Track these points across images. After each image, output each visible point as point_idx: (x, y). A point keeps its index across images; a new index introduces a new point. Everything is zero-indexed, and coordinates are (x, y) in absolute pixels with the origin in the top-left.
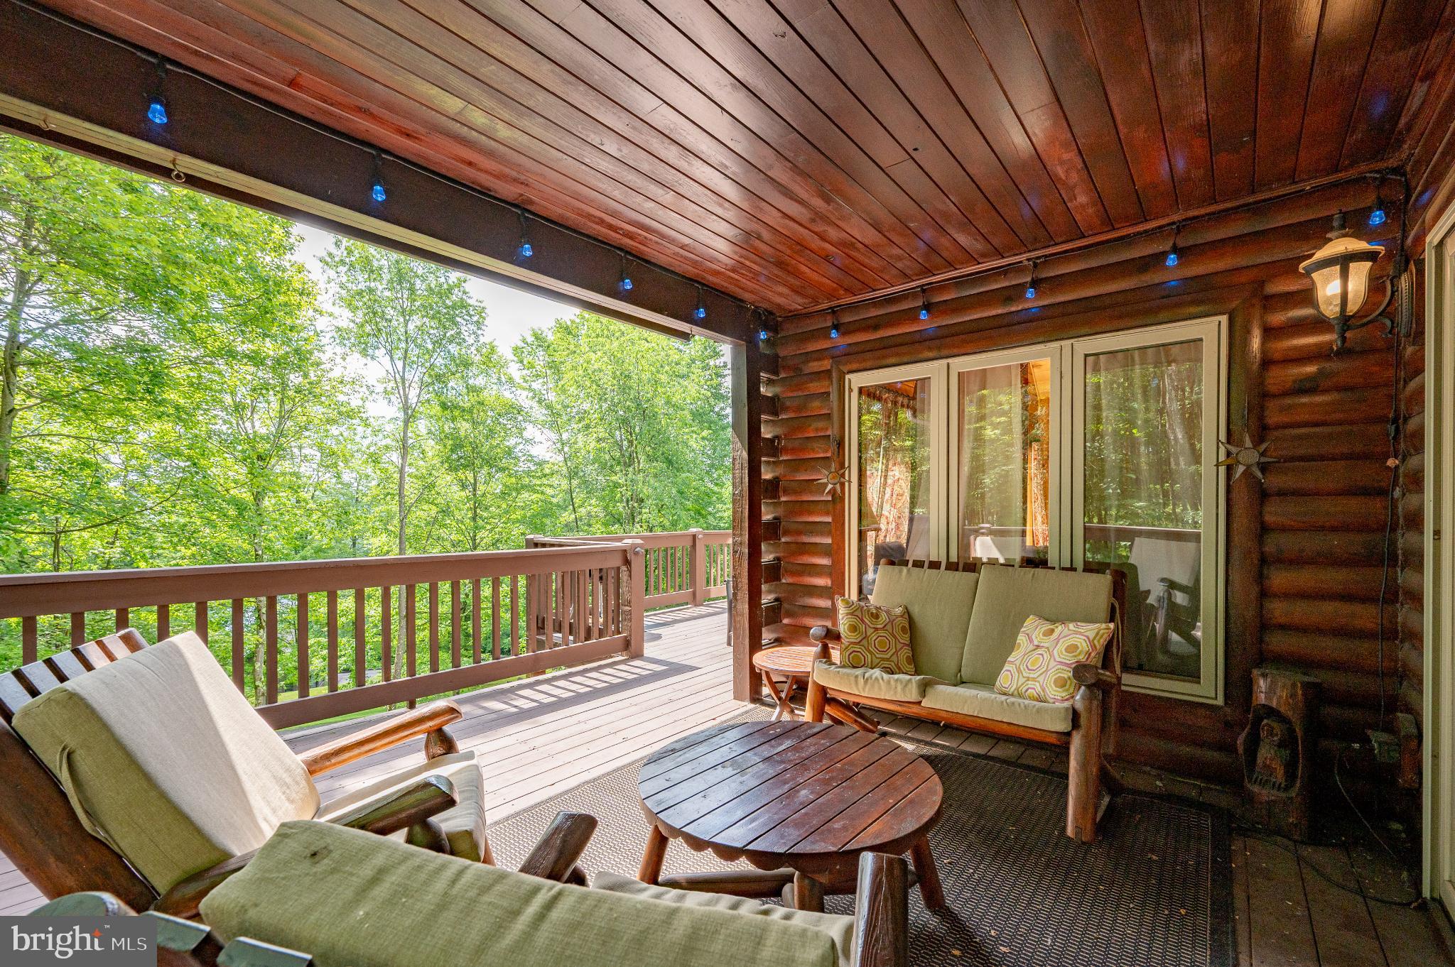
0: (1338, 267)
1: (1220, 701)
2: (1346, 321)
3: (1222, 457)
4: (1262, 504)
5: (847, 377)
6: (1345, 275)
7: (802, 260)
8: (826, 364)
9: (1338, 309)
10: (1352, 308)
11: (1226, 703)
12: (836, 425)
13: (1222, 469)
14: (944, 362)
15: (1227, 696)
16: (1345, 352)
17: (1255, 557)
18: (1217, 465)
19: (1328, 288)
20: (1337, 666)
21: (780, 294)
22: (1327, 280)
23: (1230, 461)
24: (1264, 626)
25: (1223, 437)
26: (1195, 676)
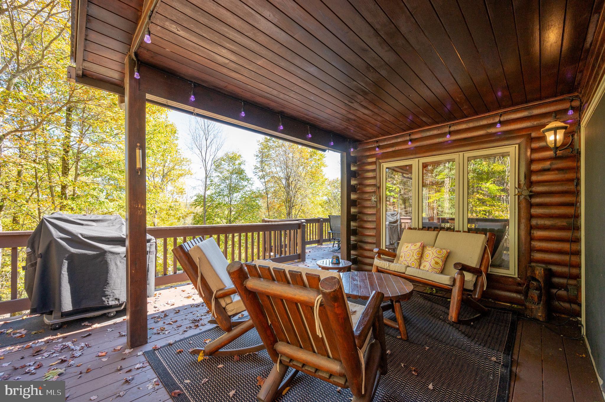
0: (553, 131)
1: (516, 276)
2: (556, 148)
3: (517, 193)
4: (531, 208)
5: (382, 164)
6: (555, 134)
7: (368, 126)
8: (374, 160)
9: (553, 145)
10: (558, 144)
11: (518, 277)
12: (378, 180)
13: (517, 197)
14: (417, 159)
15: (518, 275)
16: (556, 158)
17: (529, 226)
18: (515, 195)
19: (550, 138)
20: (557, 263)
21: (359, 136)
22: (550, 135)
23: (519, 194)
24: (532, 250)
25: (517, 186)
26: (508, 268)
